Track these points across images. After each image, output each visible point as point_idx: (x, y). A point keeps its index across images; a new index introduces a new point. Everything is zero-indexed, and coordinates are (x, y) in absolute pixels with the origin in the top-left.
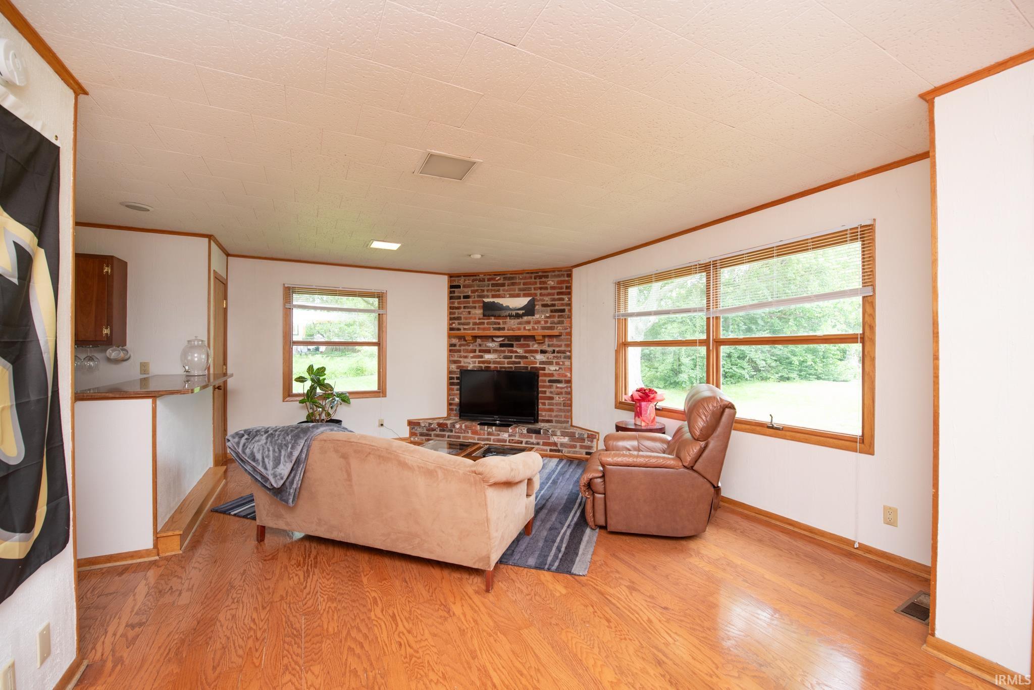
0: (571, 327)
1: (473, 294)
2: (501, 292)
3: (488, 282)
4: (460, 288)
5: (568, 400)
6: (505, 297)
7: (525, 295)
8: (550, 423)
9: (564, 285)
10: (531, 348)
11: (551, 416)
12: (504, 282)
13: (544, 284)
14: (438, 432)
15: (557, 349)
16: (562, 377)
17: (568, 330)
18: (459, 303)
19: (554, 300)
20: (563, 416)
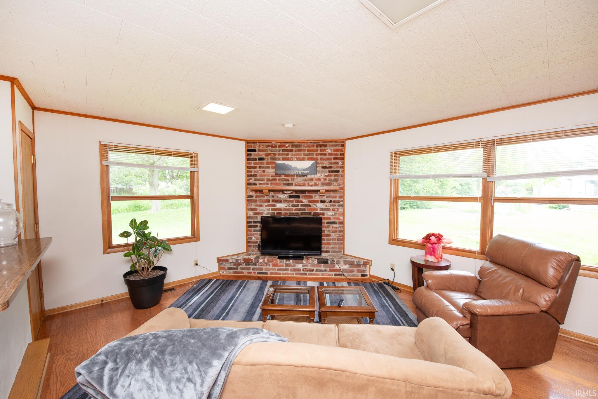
0: (344, 184)
1: (266, 157)
2: (290, 156)
3: (280, 148)
4: (256, 152)
5: (341, 236)
6: (293, 160)
7: (309, 159)
8: (328, 253)
9: (339, 153)
10: (313, 199)
11: (328, 248)
12: (292, 148)
13: (323, 151)
14: (244, 266)
15: (333, 200)
16: (336, 220)
17: (342, 186)
18: (255, 163)
19: (331, 163)
20: (337, 248)
